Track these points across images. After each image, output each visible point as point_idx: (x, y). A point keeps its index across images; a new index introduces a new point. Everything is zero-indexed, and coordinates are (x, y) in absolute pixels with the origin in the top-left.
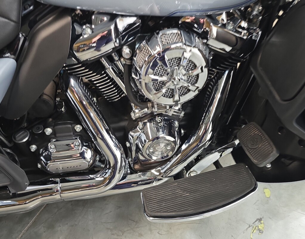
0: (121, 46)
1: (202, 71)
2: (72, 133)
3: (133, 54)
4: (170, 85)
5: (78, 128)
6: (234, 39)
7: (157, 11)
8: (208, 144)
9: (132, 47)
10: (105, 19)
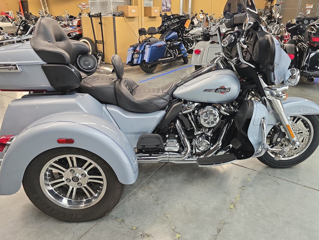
0: (195, 110)
1: (218, 117)
2: (174, 138)
3: (198, 112)
4: (208, 120)
5: (176, 136)
6: (229, 111)
7: (206, 101)
8: (220, 148)
9: (198, 111)
10: (191, 103)
